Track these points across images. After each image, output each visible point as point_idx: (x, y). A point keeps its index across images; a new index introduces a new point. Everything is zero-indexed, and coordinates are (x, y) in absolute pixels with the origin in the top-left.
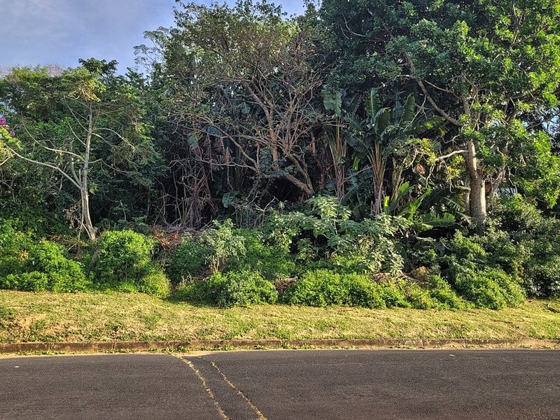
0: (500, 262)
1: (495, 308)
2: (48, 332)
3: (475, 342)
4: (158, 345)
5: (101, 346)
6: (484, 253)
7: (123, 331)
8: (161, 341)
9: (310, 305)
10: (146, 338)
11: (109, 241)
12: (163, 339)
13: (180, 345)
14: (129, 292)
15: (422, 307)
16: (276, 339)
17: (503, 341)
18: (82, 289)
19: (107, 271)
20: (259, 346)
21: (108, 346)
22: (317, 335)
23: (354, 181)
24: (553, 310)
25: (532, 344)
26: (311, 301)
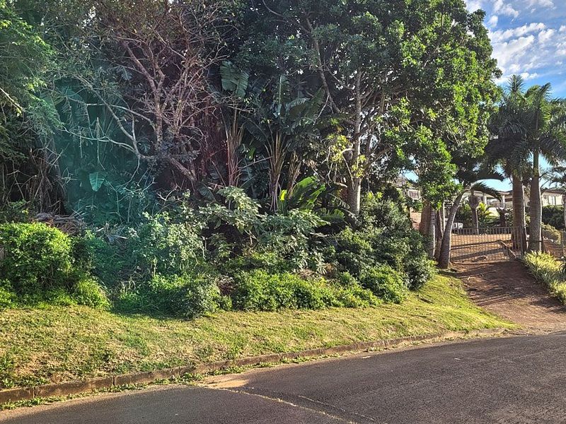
0: (386, 258)
1: (398, 303)
2: (23, 372)
3: (419, 338)
4: (163, 373)
5: (98, 383)
6: (371, 250)
7: (116, 361)
8: (166, 369)
9: (262, 310)
10: (146, 366)
11: (22, 237)
12: (166, 367)
13: (186, 371)
14: (67, 305)
15: (351, 305)
16: (274, 354)
17: (435, 336)
18: (7, 304)
19: (29, 277)
20: (262, 363)
21: (107, 382)
22: (304, 345)
23: (249, 170)
24: (425, 301)
25: (451, 335)
26: (263, 306)
